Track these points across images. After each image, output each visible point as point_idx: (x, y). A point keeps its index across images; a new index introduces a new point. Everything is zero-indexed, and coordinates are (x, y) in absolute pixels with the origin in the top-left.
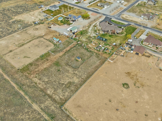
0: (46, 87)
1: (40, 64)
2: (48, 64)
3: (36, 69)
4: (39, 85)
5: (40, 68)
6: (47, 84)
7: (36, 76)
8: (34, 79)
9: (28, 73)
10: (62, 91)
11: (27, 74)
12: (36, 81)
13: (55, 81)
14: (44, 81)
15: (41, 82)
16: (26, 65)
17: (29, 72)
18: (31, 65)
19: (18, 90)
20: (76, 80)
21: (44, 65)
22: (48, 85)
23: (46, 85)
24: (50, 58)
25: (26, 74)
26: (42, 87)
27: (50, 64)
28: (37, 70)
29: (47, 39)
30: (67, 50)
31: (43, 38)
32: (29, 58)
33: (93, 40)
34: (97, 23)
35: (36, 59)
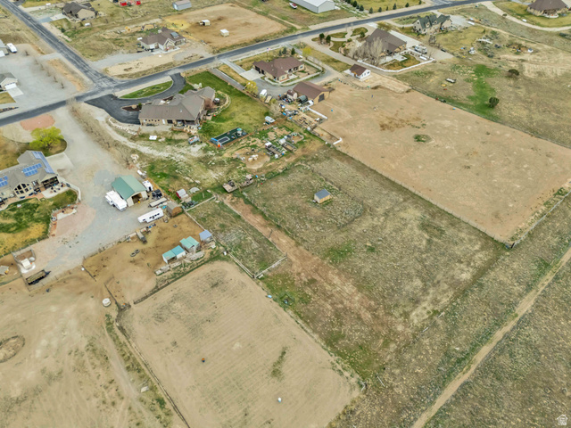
0: (446, 282)
1: (332, 304)
2: (336, 280)
3: (363, 316)
4: (442, 303)
5: (357, 305)
6: (435, 281)
7: (401, 315)
8: (415, 321)
9: (386, 344)
10: (456, 243)
11: (393, 346)
12: (425, 312)
13: (422, 261)
14: (425, 290)
15: (429, 298)
16: (333, 359)
17: (381, 341)
18: (336, 340)
19: (473, 367)
20: (413, 214)
21: (339, 292)
22: (439, 277)
23: (438, 282)
24: (299, 274)
25: (392, 350)
26: (451, 294)
27: (339, 274)
28: (367, 316)
29: (157, 289)
30: (263, 222)
31: (132, 304)
32: (284, 353)
33: (226, 155)
34: (117, 131)
35: (300, 321)
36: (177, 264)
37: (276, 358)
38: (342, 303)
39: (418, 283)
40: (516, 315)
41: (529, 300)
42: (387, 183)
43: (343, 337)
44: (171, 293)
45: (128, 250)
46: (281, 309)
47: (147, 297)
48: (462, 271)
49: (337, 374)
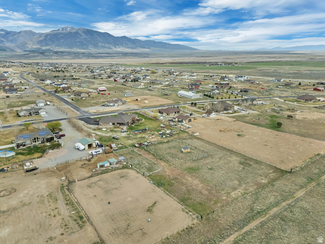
0: (252, 183)
1: (186, 187)
2: (190, 179)
3: (203, 192)
4: (250, 190)
5: (200, 188)
6: (246, 182)
7: (225, 193)
8: (234, 196)
9: (215, 203)
10: (259, 169)
11: (219, 204)
12: (239, 193)
13: (239, 175)
14: (240, 185)
15: (242, 188)
16: (184, 207)
18: (186, 200)
19: (268, 216)
21: (190, 183)
23: (248, 182)
24: (169, 175)
25: (218, 206)
26: (255, 187)
28: (205, 192)
29: (91, 176)
30: (153, 157)
31: (76, 181)
32: (155, 203)
33: (139, 136)
34: (87, 127)
35: (167, 192)
36: (104, 169)
37: (151, 205)
38: (192, 187)
39: (236, 182)
40: (295, 197)
41: (302, 192)
42: (222, 148)
43: (191, 199)
44: (98, 179)
45: (80, 163)
46: (157, 188)
47: (85, 179)
48: (262, 179)
49: (185, 214)
